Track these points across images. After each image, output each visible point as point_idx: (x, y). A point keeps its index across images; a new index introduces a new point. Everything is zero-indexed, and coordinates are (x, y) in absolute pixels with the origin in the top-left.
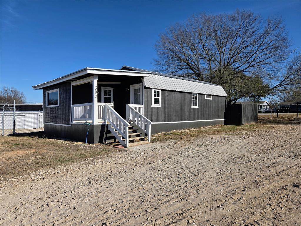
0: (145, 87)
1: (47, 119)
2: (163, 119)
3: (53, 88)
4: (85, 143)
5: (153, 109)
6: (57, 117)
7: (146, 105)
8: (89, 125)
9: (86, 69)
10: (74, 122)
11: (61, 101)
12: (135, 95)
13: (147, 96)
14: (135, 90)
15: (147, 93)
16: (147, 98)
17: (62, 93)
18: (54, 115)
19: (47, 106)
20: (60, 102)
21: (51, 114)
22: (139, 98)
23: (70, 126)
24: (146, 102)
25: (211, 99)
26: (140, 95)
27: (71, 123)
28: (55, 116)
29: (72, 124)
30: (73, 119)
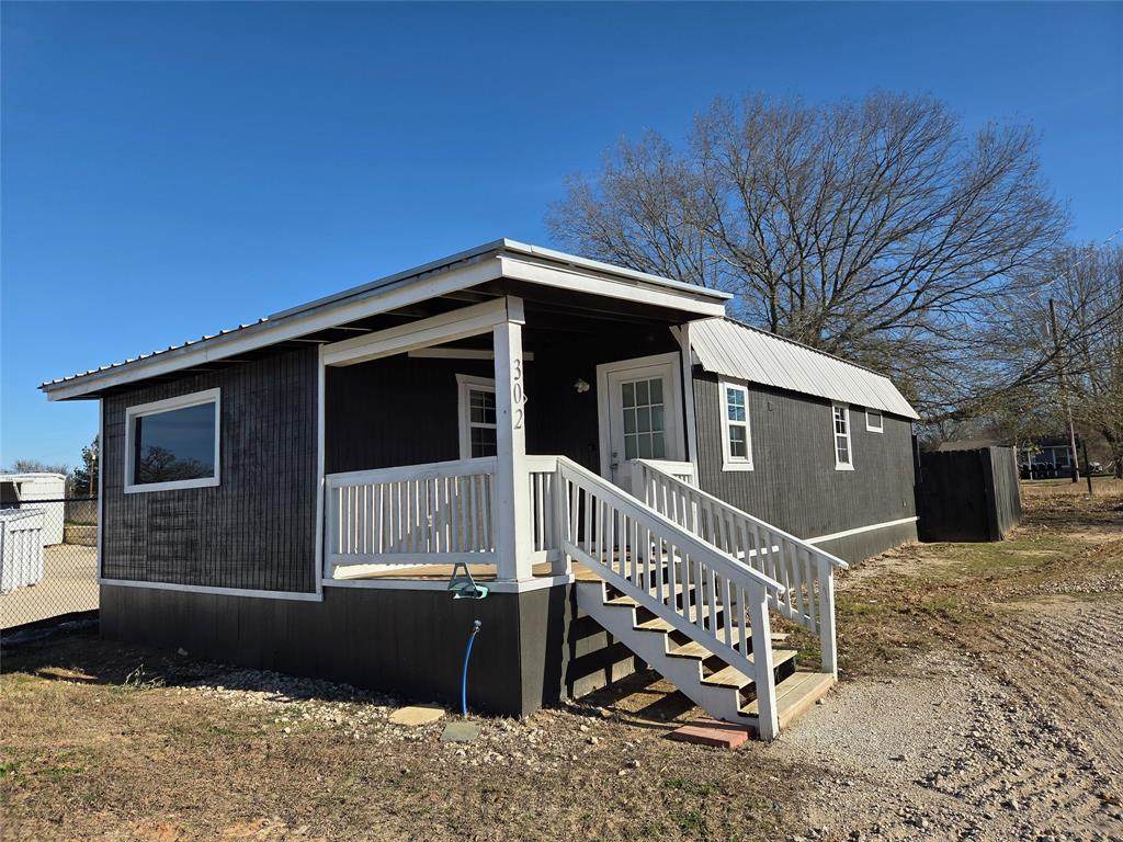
1: (123, 559)
3: (174, 386)
4: (454, 709)
5: (730, 485)
6: (208, 545)
7: (703, 463)
8: (484, 596)
9: (493, 252)
10: (343, 574)
11: (236, 456)
12: (628, 416)
13: (705, 414)
14: (627, 387)
15: (704, 401)
16: (706, 428)
17: (242, 413)
18: (178, 535)
19: (130, 489)
20: (229, 462)
21: (154, 528)
22: (658, 427)
23: (317, 597)
24: (702, 449)
25: (880, 430)
26: (659, 410)
27: (319, 583)
28: (191, 545)
29: (324, 588)
30: (330, 557)
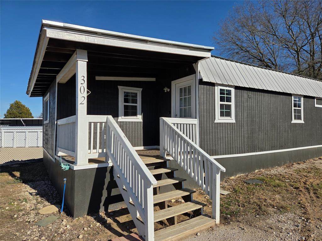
0: (201, 82)
1: (44, 143)
2: (238, 146)
5: (219, 128)
7: (202, 119)
8: (67, 169)
9: (43, 27)
12: (181, 99)
13: (205, 99)
14: (181, 89)
15: (205, 94)
16: (205, 105)
17: (51, 100)
18: (47, 137)
20: (50, 115)
21: (46, 134)
22: (190, 105)
23: (54, 161)
24: (202, 113)
26: (190, 98)
28: (48, 140)
29: (55, 158)
30: (57, 148)
